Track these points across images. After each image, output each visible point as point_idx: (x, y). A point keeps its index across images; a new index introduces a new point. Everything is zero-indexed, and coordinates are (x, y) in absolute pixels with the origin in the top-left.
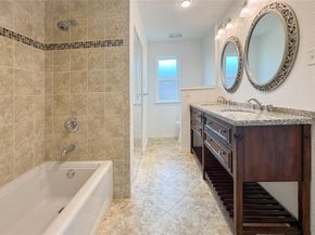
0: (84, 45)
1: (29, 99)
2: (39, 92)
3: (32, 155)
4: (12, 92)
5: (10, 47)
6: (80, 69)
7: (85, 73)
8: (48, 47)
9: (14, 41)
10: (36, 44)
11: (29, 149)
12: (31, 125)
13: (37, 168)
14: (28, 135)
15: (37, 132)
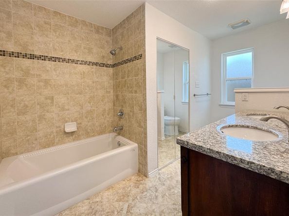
0: (126, 62)
1: (103, 96)
2: (110, 92)
3: (105, 126)
4: (94, 93)
5: (93, 70)
6: (124, 78)
7: (126, 81)
8: (114, 66)
9: (94, 67)
10: (107, 66)
11: (104, 123)
12: (105, 110)
13: (108, 134)
14: (103, 115)
15: (108, 114)
